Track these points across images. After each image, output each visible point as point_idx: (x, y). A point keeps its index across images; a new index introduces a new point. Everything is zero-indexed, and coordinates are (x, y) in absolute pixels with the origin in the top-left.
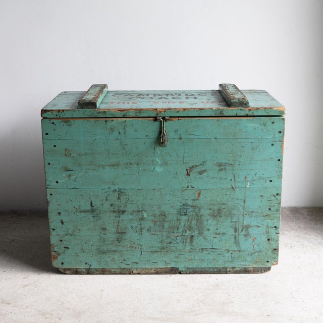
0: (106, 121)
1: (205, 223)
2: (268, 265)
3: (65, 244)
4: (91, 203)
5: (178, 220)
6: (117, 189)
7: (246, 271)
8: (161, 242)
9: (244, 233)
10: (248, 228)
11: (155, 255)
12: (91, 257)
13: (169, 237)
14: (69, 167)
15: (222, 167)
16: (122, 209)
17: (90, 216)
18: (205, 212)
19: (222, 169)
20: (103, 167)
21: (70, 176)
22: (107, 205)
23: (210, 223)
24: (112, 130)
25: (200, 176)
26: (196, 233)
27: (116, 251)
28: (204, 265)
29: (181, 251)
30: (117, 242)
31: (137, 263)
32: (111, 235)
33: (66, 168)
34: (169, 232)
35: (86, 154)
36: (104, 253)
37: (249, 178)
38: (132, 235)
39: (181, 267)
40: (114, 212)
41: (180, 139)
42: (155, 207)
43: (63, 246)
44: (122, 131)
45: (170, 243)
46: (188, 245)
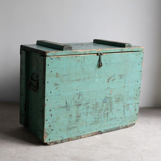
0: (76, 57)
1: (113, 105)
2: (135, 122)
3: (52, 127)
4: (66, 102)
5: (103, 106)
6: (79, 93)
7: (127, 127)
8: (95, 118)
9: (127, 108)
10: (128, 105)
11: (92, 126)
12: (64, 133)
13: (98, 115)
14: (58, 83)
15: (121, 77)
16: (80, 103)
17: (65, 109)
18: (113, 100)
19: (121, 78)
20: (73, 81)
21: (57, 88)
22: (73, 103)
23: (115, 105)
24: (79, 61)
25: (113, 82)
26: (109, 111)
27: (76, 127)
28: (112, 127)
29: (103, 121)
30: (76, 122)
31: (84, 132)
32: (74, 119)
33: (56, 84)
34: (99, 113)
35: (66, 75)
36: (70, 129)
37: (130, 81)
38: (83, 117)
39: (102, 130)
40: (76, 105)
41: (106, 64)
42: (94, 100)
43: (51, 129)
44: (83, 62)
45: (99, 118)
46: (106, 118)
